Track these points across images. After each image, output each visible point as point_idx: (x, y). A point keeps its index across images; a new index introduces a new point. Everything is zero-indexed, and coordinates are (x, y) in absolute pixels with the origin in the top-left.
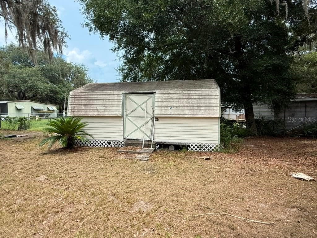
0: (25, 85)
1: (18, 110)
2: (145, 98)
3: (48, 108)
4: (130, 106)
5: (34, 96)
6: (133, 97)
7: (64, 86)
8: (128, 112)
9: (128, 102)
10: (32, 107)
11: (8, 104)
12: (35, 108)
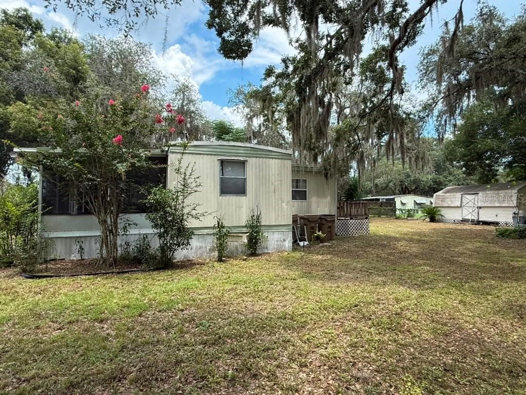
0: (409, 179)
1: (403, 204)
2: (473, 196)
3: (431, 202)
4: (465, 201)
5: (416, 188)
6: (467, 196)
7: (450, 174)
8: (464, 204)
9: (463, 198)
10: (415, 201)
11: (396, 199)
12: (418, 202)
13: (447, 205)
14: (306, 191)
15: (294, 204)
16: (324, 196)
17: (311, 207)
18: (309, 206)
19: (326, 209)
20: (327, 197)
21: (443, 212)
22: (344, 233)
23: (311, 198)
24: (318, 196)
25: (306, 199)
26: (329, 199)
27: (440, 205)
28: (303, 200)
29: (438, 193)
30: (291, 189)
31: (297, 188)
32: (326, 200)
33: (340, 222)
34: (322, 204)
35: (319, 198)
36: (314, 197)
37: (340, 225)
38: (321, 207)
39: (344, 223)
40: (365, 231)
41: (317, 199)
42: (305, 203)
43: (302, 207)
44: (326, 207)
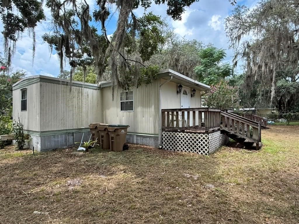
14: (133, 101)
15: (124, 114)
16: (148, 106)
17: (137, 117)
18: (135, 116)
20: (151, 107)
22: (171, 148)
23: (137, 108)
25: (132, 110)
26: (153, 109)
31: (127, 100)
32: (150, 109)
33: (166, 134)
34: (147, 113)
35: (144, 108)
36: (139, 107)
37: (166, 137)
38: (146, 117)
39: (171, 136)
40: (200, 149)
41: (142, 109)
42: (132, 113)
43: (130, 117)
44: (151, 117)
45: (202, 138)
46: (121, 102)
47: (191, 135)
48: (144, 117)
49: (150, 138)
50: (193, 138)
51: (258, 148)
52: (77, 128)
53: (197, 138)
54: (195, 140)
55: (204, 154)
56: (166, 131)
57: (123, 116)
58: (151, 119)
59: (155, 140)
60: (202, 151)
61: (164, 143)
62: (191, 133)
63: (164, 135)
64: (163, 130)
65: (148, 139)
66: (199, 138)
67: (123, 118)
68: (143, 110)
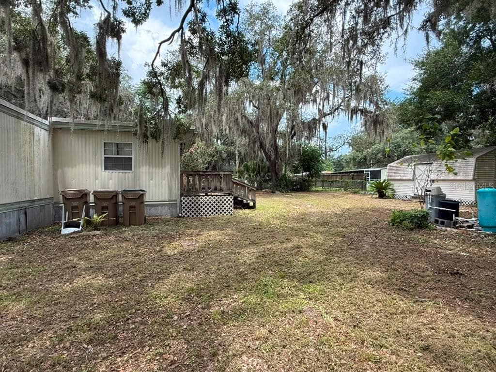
2: (427, 167)
4: (417, 173)
6: (420, 166)
8: (417, 177)
9: (416, 169)
13: (399, 178)
14: (131, 158)
15: (111, 175)
16: (161, 165)
17: (139, 179)
18: (136, 179)
19: (164, 182)
20: (165, 167)
21: (396, 185)
22: (193, 214)
23: (140, 168)
24: (151, 164)
25: (131, 170)
26: (168, 169)
27: (393, 178)
28: (128, 170)
29: (392, 164)
30: (103, 156)
31: (118, 154)
32: (163, 170)
33: (186, 199)
34: (157, 175)
35: (153, 167)
36: (144, 166)
37: (186, 203)
38: (155, 179)
39: (193, 201)
40: (225, 211)
41: (149, 169)
42: (130, 174)
43: (125, 179)
44: (164, 180)
45: (227, 200)
46: (105, 157)
47: (216, 198)
48: (152, 180)
49: (162, 206)
50: (219, 200)
51: (253, 207)
52: (29, 199)
53: (223, 200)
54: (221, 202)
55: (229, 214)
56: (186, 196)
57: (111, 179)
58: (165, 183)
59: (171, 208)
60: (227, 213)
61: (184, 210)
62: (217, 196)
63: (184, 201)
64: (182, 195)
65: (160, 208)
66: (221, 200)
67: (111, 181)
68: (151, 171)
